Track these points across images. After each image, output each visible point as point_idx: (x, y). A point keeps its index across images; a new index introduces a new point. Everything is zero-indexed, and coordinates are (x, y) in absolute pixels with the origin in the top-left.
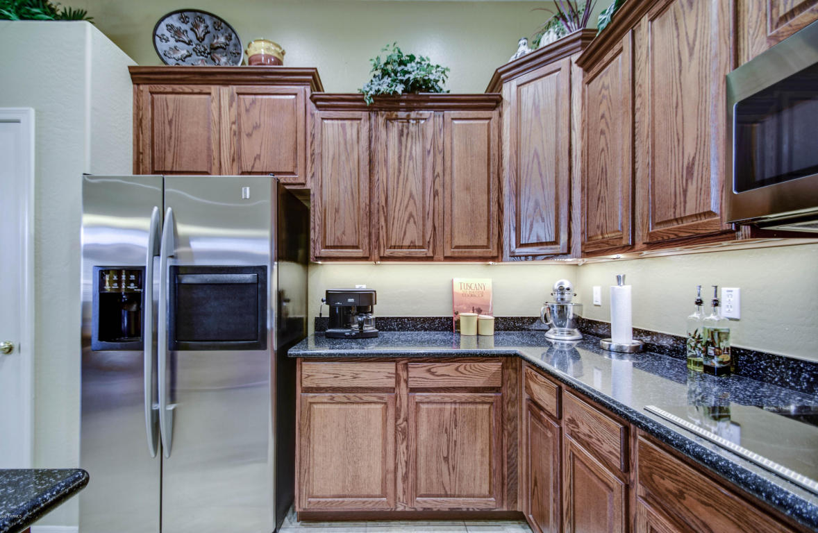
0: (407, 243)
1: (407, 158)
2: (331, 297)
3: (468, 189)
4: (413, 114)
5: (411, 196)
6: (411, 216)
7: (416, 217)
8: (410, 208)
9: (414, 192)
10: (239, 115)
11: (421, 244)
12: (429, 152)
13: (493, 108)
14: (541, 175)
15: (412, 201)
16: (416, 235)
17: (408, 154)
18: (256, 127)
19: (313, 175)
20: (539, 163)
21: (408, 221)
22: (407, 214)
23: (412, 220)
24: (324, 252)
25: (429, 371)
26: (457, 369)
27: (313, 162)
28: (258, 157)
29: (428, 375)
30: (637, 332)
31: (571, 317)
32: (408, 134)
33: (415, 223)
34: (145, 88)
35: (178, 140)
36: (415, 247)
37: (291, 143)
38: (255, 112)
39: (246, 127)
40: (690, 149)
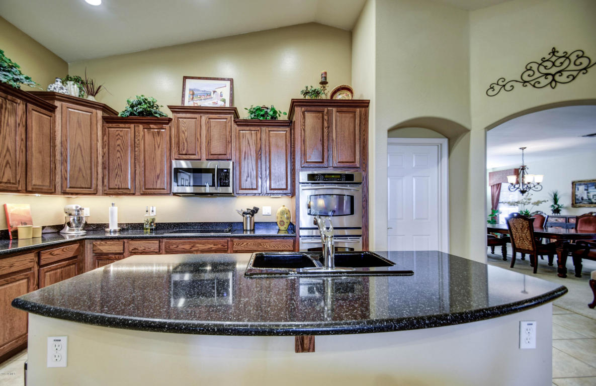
0: (5, 180)
1: (5, 125)
3: (40, 152)
4: (10, 97)
5: (8, 150)
6: (8, 163)
7: (11, 163)
8: (8, 157)
9: (10, 148)
11: (14, 182)
12: (19, 125)
13: (51, 111)
14: (82, 156)
15: (8, 154)
16: (11, 176)
17: (6, 122)
20: (81, 150)
21: (6, 166)
22: (5, 161)
23: (8, 166)
25: (51, 254)
26: (63, 250)
29: (51, 256)
30: (119, 225)
31: (84, 222)
32: (6, 109)
33: (10, 167)
36: (10, 183)
40: (158, 172)
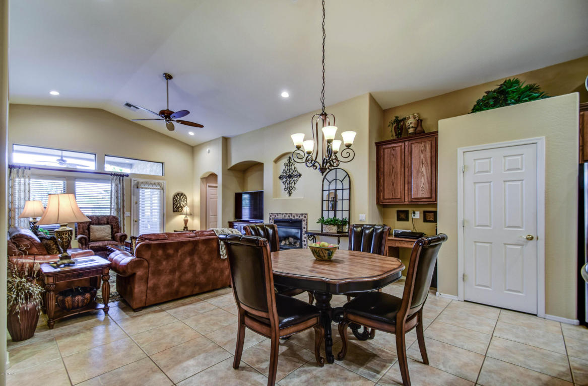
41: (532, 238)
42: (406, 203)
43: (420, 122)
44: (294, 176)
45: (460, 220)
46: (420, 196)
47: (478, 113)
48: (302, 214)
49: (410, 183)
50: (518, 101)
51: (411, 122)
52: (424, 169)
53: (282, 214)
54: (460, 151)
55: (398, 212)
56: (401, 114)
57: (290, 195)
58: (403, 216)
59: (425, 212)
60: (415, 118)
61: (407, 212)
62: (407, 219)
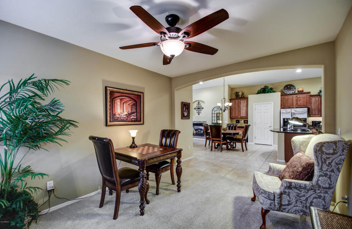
2: (313, 122)
10: (297, 99)
18: (300, 100)
19: (310, 105)
24: (312, 116)
27: (310, 103)
28: (300, 104)
34: (283, 96)
35: (288, 102)
37: (306, 102)
38: (300, 98)
39: (298, 100)
41: (270, 127)
42: (239, 118)
43: (243, 94)
44: (200, 108)
45: (254, 122)
46: (243, 116)
47: (259, 95)
48: (204, 122)
49: (240, 112)
50: (268, 92)
51: (240, 94)
52: (244, 108)
53: (196, 122)
54: (254, 104)
55: (236, 120)
56: (237, 90)
57: (199, 115)
58: (238, 122)
59: (244, 121)
60: (241, 92)
61: (239, 121)
62: (239, 123)
